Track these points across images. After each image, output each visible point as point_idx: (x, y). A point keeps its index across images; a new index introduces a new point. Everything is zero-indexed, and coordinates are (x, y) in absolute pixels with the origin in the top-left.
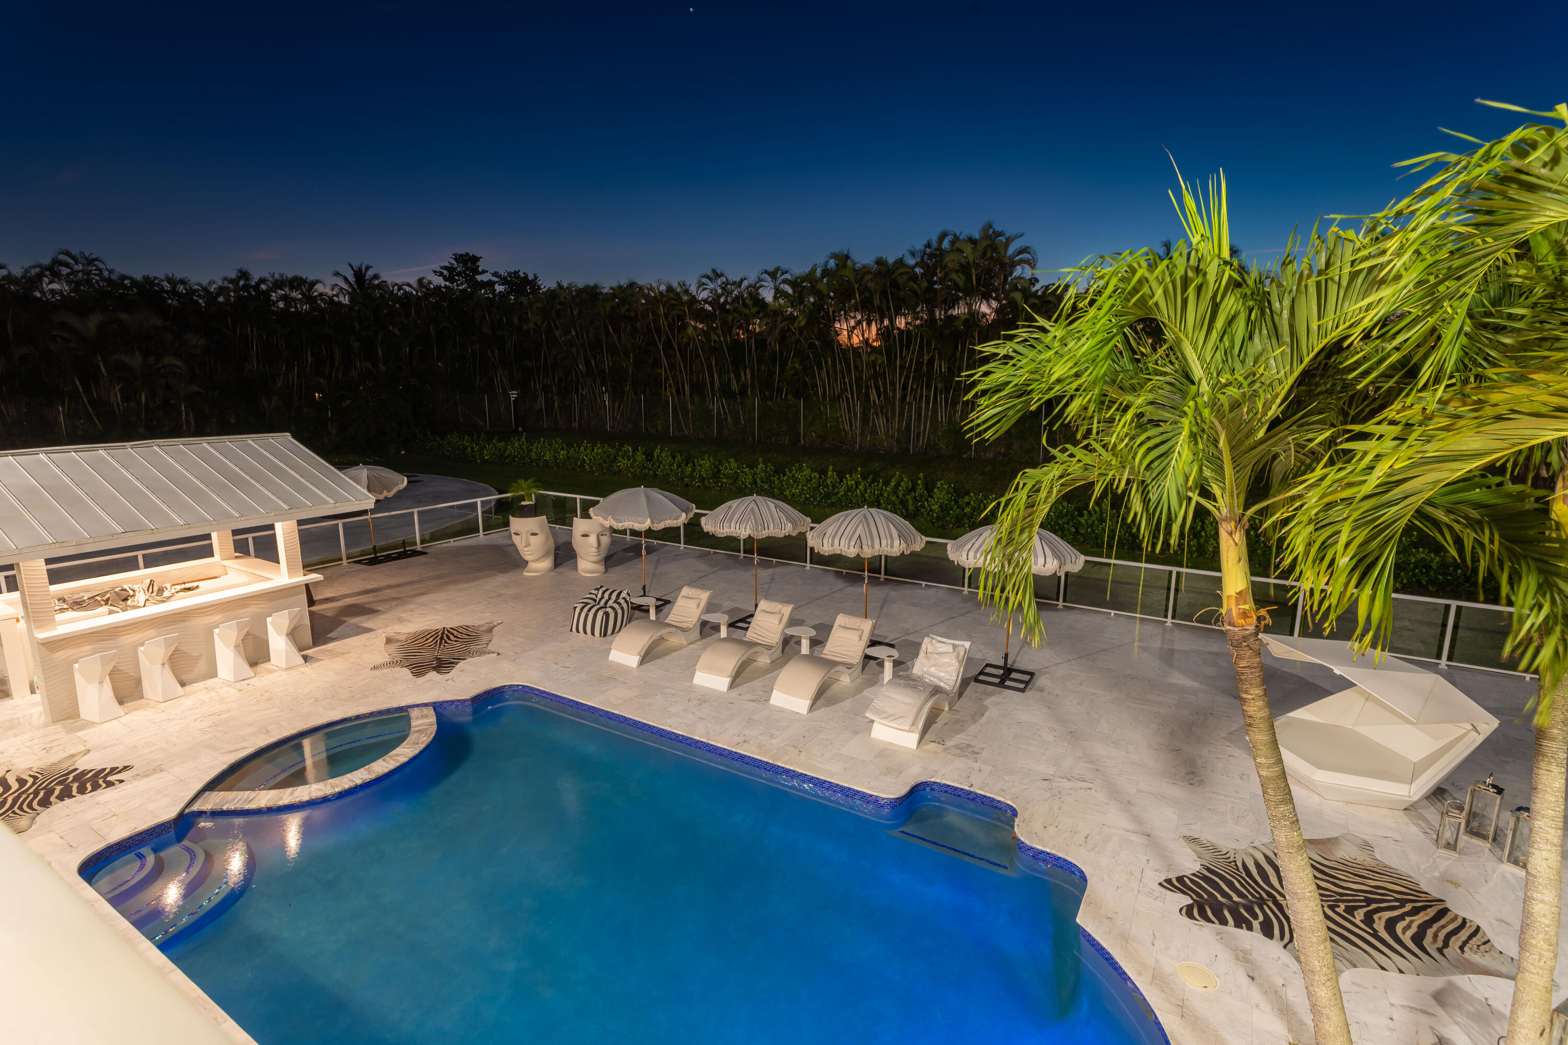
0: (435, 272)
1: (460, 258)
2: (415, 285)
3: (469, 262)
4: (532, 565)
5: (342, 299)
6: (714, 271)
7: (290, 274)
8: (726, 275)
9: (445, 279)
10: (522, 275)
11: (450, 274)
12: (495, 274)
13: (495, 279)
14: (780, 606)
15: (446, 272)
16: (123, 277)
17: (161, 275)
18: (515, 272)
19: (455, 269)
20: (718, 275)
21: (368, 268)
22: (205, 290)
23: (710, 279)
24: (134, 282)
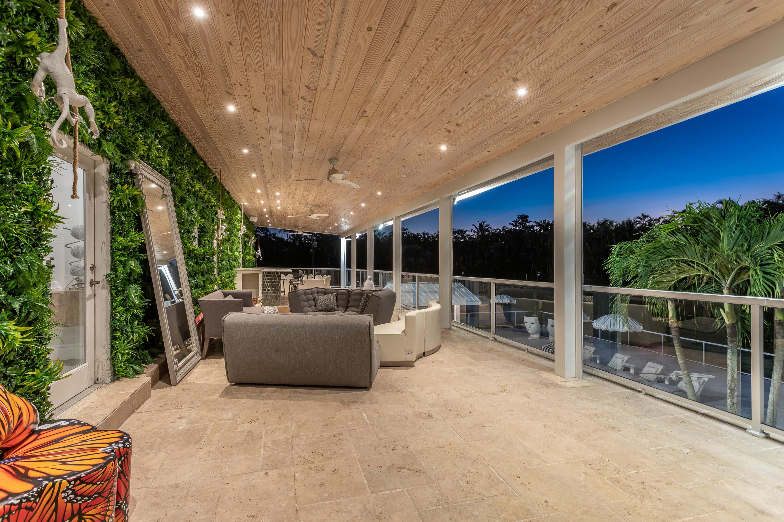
0: (510, 223)
1: (520, 217)
2: (501, 229)
3: (524, 218)
4: (531, 336)
5: (474, 236)
6: (643, 215)
7: (458, 229)
8: (650, 216)
9: (514, 226)
10: (547, 222)
11: (516, 224)
12: (535, 222)
13: (535, 224)
14: (624, 356)
15: (514, 223)
16: (412, 234)
17: (421, 232)
18: (544, 221)
19: (518, 222)
20: (645, 217)
21: (484, 222)
22: (433, 236)
23: (641, 219)
24: (414, 235)
